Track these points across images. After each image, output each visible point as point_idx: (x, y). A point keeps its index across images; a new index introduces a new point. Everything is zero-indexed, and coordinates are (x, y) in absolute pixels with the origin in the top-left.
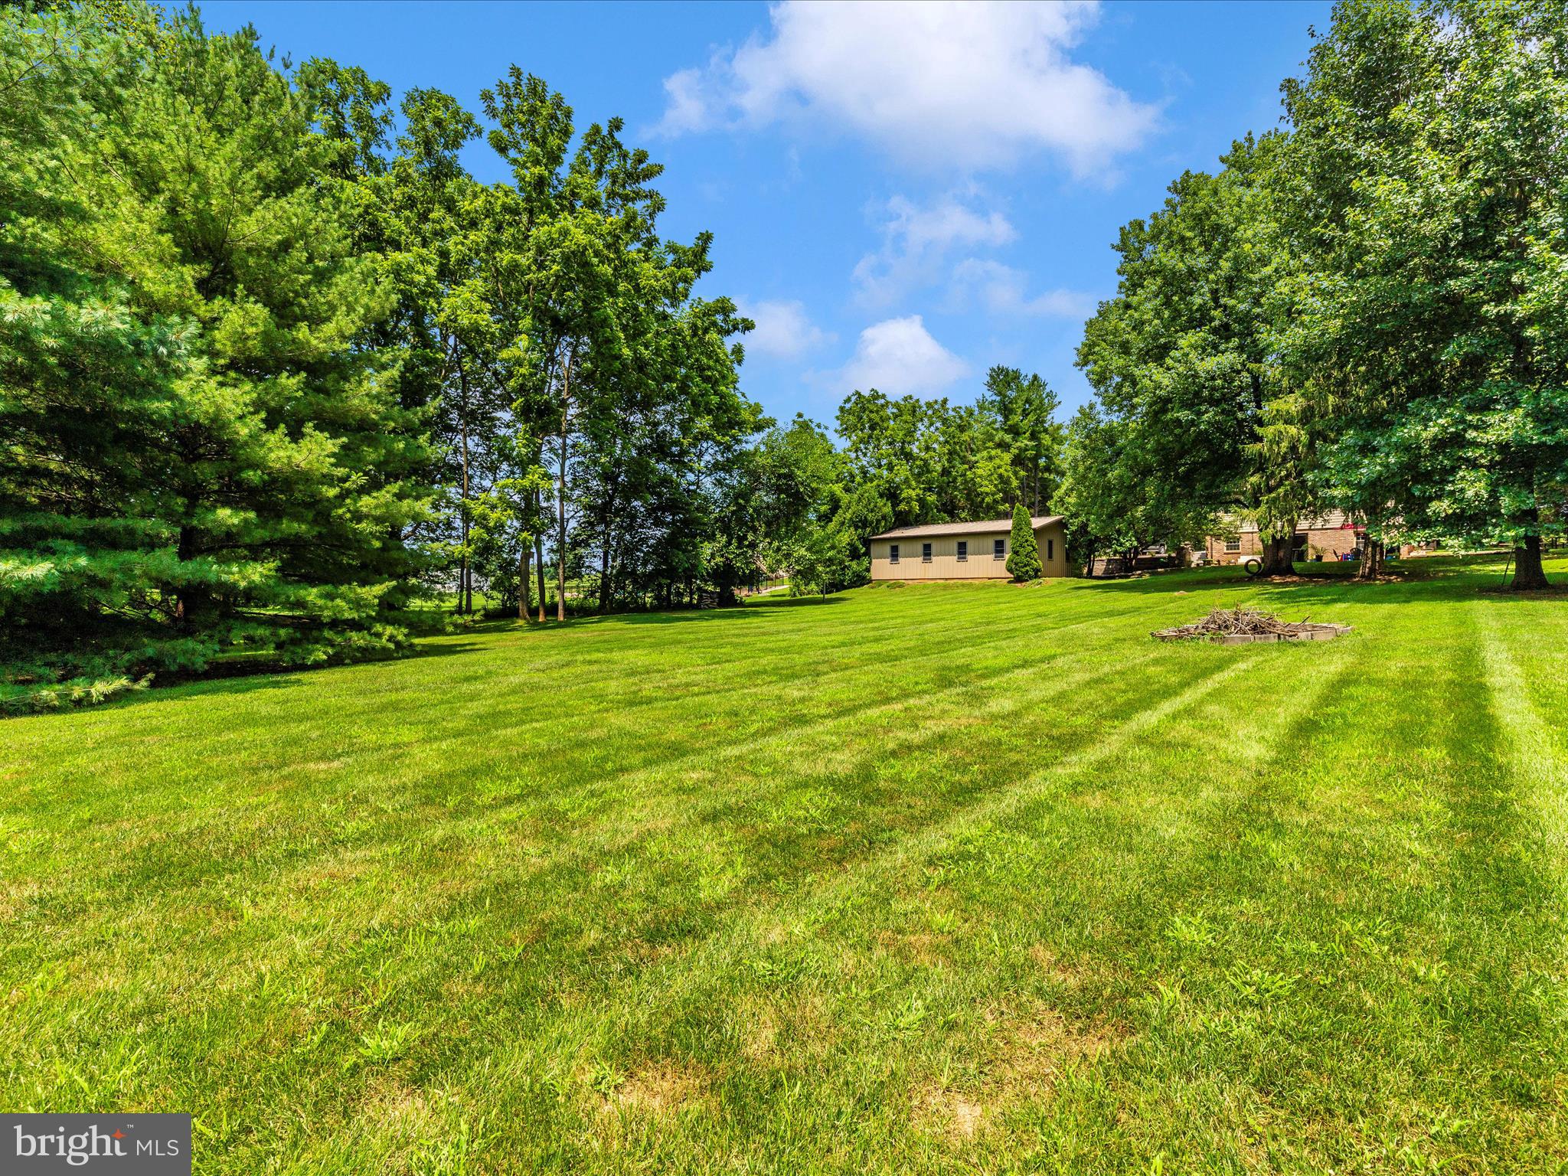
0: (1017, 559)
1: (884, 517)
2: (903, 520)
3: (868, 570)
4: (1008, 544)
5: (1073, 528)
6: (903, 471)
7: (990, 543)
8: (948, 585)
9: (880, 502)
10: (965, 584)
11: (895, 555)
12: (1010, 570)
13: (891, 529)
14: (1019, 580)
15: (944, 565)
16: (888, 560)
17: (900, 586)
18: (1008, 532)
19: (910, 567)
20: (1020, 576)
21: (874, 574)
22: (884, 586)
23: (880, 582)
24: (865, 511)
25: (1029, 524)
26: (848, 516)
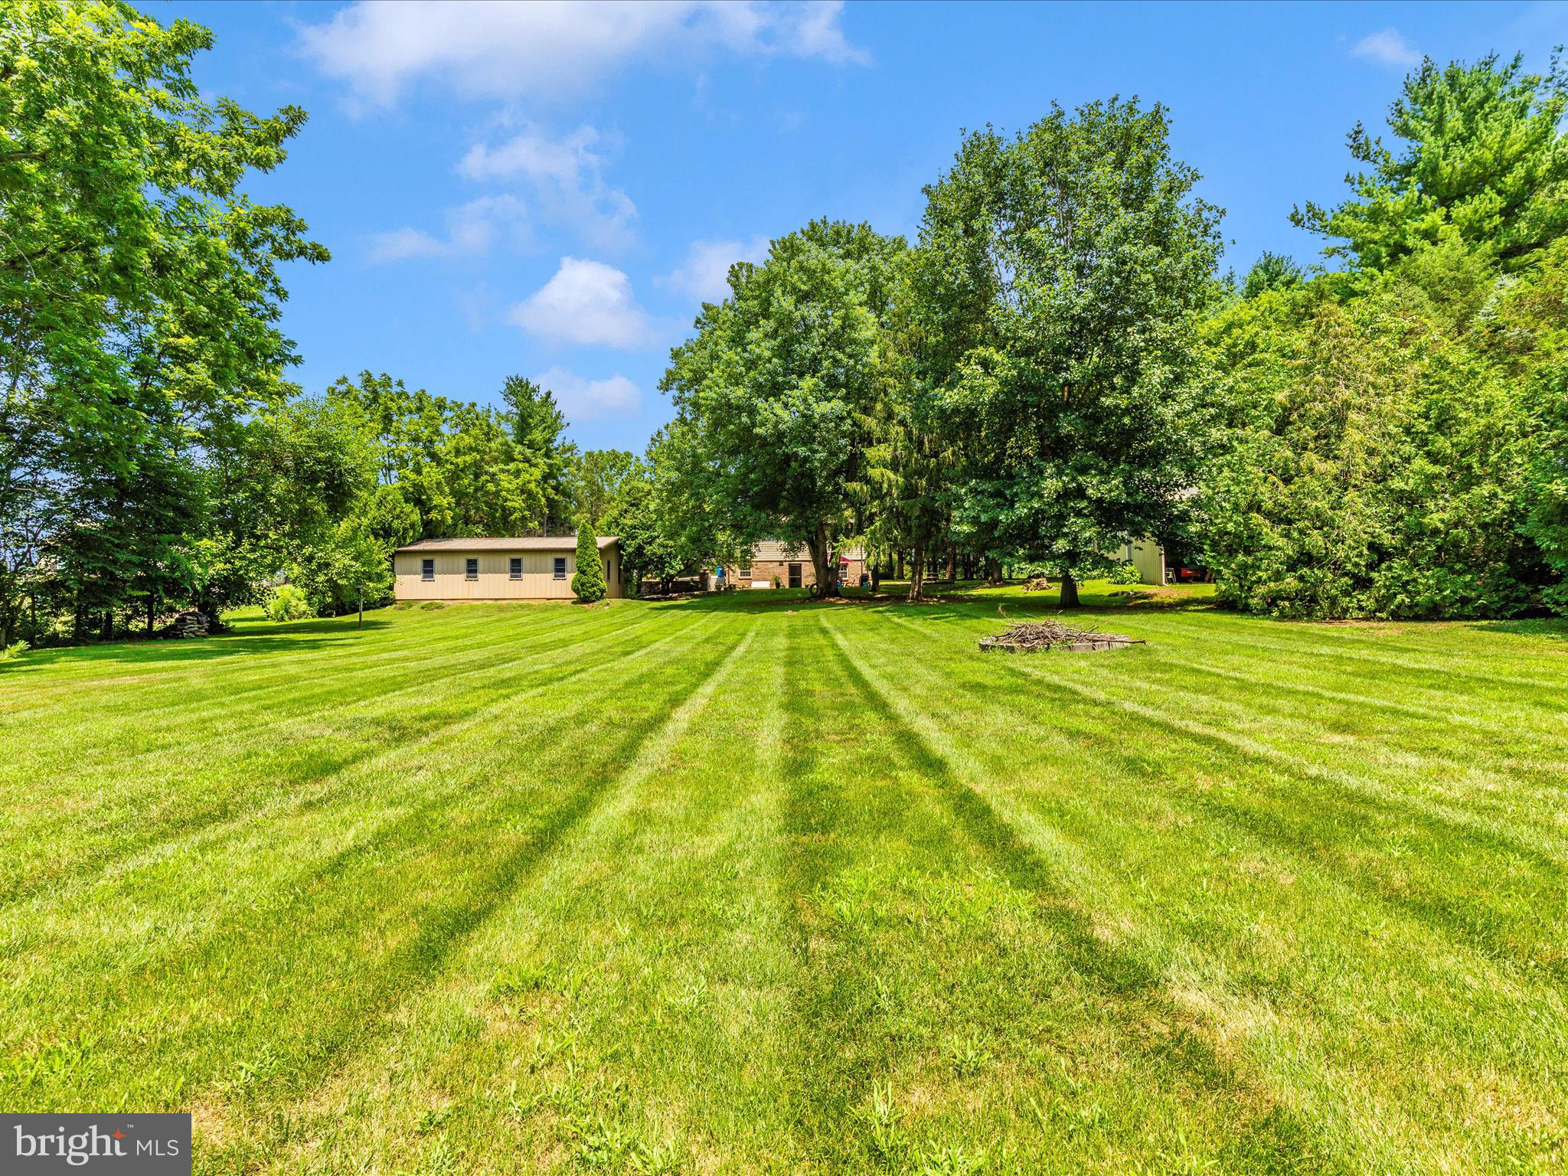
0: (584, 579)
1: (412, 526)
2: (431, 531)
3: (391, 588)
4: (571, 562)
5: (630, 550)
6: (432, 474)
7: (550, 561)
8: (501, 607)
9: (409, 507)
10: (523, 605)
11: (428, 570)
12: (576, 591)
13: (420, 540)
14: (585, 600)
15: (494, 584)
16: (420, 577)
17: (439, 607)
18: (573, 551)
19: (449, 585)
20: (585, 597)
21: (399, 593)
22: (416, 607)
23: (409, 603)
24: (389, 518)
25: (594, 543)
26: (365, 521)
